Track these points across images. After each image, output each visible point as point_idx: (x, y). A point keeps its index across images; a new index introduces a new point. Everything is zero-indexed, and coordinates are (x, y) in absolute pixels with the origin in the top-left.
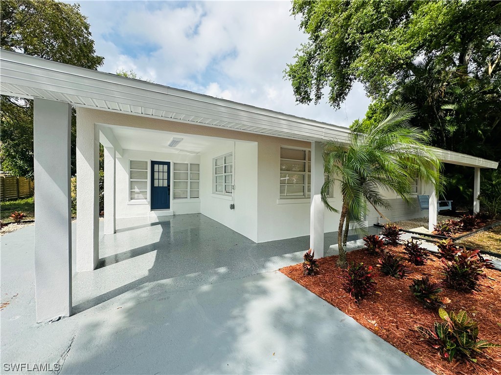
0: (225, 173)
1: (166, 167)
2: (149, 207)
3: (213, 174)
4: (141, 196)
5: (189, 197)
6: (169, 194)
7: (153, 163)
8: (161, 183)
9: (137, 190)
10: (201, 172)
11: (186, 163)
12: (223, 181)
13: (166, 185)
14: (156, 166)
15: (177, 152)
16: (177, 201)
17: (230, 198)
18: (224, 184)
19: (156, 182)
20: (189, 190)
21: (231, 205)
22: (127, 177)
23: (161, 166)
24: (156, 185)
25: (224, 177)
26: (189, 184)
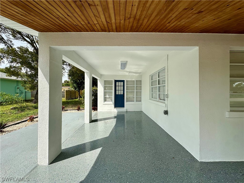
0: (159, 84)
1: (122, 83)
2: (113, 106)
3: (150, 86)
4: (109, 99)
5: (135, 101)
6: (124, 99)
7: (116, 81)
8: (120, 92)
9: (107, 96)
10: (142, 85)
11: (133, 80)
12: (158, 91)
13: (122, 93)
14: (117, 83)
15: (127, 74)
16: (128, 103)
17: (164, 105)
18: (158, 93)
19: (117, 92)
20: (135, 96)
21: (165, 111)
22: (103, 89)
23: (120, 83)
24: (117, 93)
25: (158, 88)
26: (135, 92)
